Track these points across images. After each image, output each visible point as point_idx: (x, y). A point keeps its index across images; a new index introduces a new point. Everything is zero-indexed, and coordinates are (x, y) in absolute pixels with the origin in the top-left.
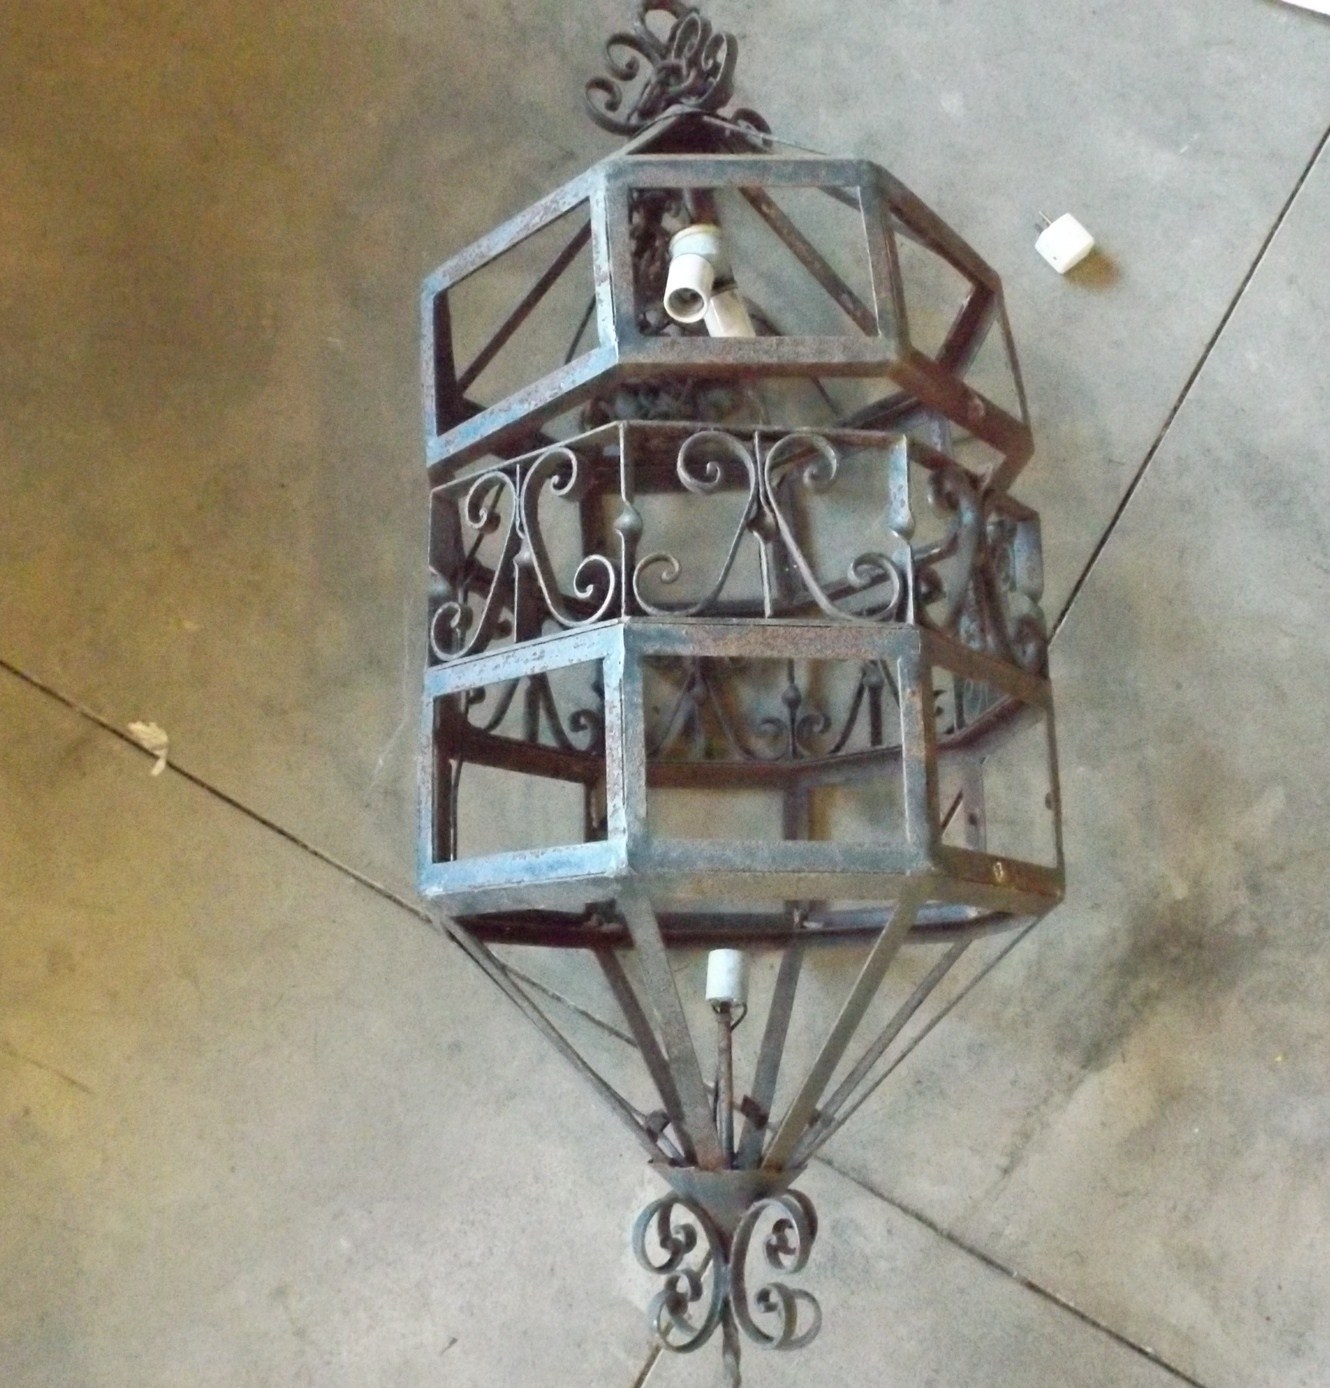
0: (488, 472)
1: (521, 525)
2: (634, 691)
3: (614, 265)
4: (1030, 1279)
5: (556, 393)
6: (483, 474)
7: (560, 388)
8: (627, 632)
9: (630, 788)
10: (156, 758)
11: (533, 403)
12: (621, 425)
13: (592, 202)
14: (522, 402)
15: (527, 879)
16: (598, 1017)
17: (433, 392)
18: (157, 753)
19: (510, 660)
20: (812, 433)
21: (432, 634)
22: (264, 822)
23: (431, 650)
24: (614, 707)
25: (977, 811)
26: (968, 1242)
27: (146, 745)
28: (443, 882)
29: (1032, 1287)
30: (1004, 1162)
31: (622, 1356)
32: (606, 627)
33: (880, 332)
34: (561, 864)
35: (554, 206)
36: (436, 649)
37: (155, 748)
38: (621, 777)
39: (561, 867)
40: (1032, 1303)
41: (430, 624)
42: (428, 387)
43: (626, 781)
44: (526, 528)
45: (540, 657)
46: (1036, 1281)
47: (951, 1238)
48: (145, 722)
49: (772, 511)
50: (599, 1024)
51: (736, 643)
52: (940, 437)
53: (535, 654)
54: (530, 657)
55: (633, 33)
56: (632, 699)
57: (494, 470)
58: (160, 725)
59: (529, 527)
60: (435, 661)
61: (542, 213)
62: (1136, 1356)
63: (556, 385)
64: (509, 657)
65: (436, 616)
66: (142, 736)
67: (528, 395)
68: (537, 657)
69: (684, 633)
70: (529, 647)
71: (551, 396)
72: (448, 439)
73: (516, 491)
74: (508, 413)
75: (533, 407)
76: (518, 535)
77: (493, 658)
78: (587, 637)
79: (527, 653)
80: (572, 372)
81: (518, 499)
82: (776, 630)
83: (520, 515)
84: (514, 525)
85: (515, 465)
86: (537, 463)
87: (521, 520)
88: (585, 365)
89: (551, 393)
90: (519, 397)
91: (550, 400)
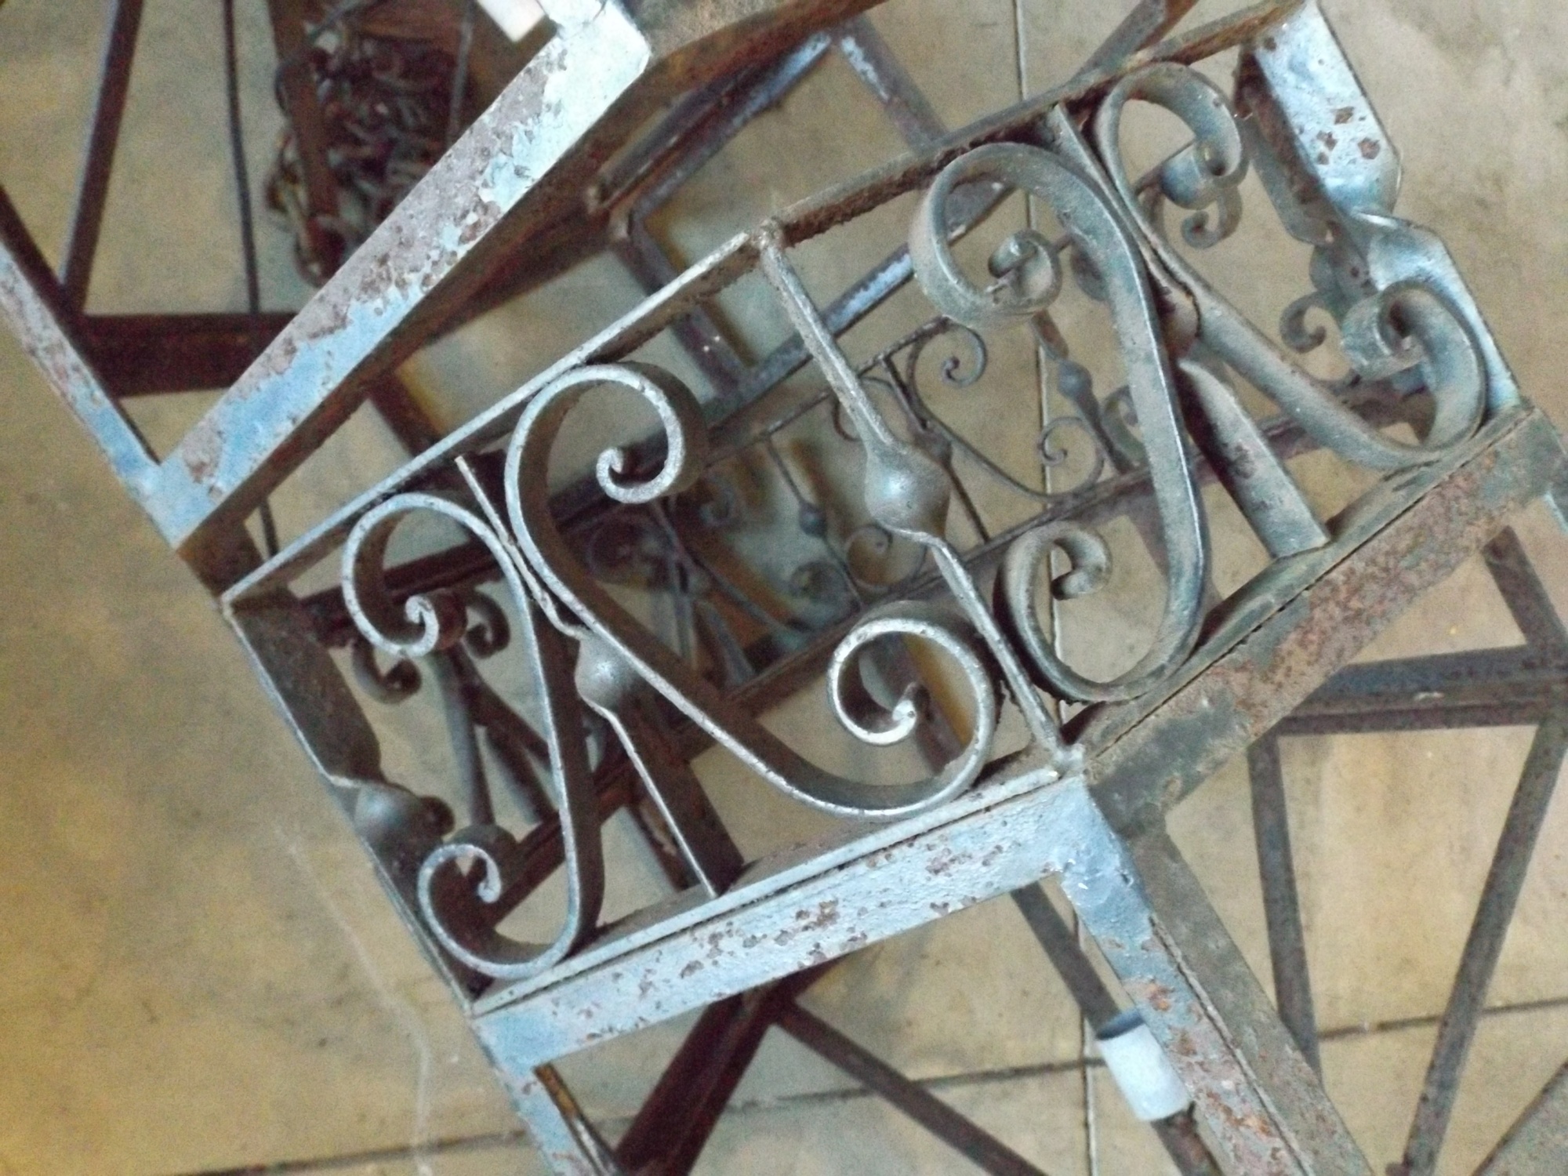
0: (372, 505)
5: (476, 226)
7: (486, 208)
11: (414, 278)
14: (370, 288)
17: (71, 356)
21: (439, 930)
23: (453, 963)
32: (1016, 797)
36: (471, 960)
38: (1283, 1153)
41: (415, 905)
44: (587, 616)
45: (827, 918)
53: (801, 912)
54: (789, 923)
57: (386, 497)
59: (591, 607)
60: (482, 986)
63: (463, 200)
64: (714, 938)
65: (424, 898)
67: (383, 261)
68: (813, 918)
69: (1205, 703)
70: (767, 897)
71: (463, 240)
72: (194, 459)
73: (494, 530)
74: (341, 334)
75: (416, 295)
76: (560, 635)
77: (665, 947)
78: (962, 838)
79: (779, 915)
80: (499, 143)
81: (513, 550)
82: (1352, 571)
83: (544, 586)
84: (539, 615)
85: (448, 459)
86: (520, 436)
87: (555, 598)
88: (535, 106)
89: (459, 232)
90: (357, 278)
91: (462, 252)
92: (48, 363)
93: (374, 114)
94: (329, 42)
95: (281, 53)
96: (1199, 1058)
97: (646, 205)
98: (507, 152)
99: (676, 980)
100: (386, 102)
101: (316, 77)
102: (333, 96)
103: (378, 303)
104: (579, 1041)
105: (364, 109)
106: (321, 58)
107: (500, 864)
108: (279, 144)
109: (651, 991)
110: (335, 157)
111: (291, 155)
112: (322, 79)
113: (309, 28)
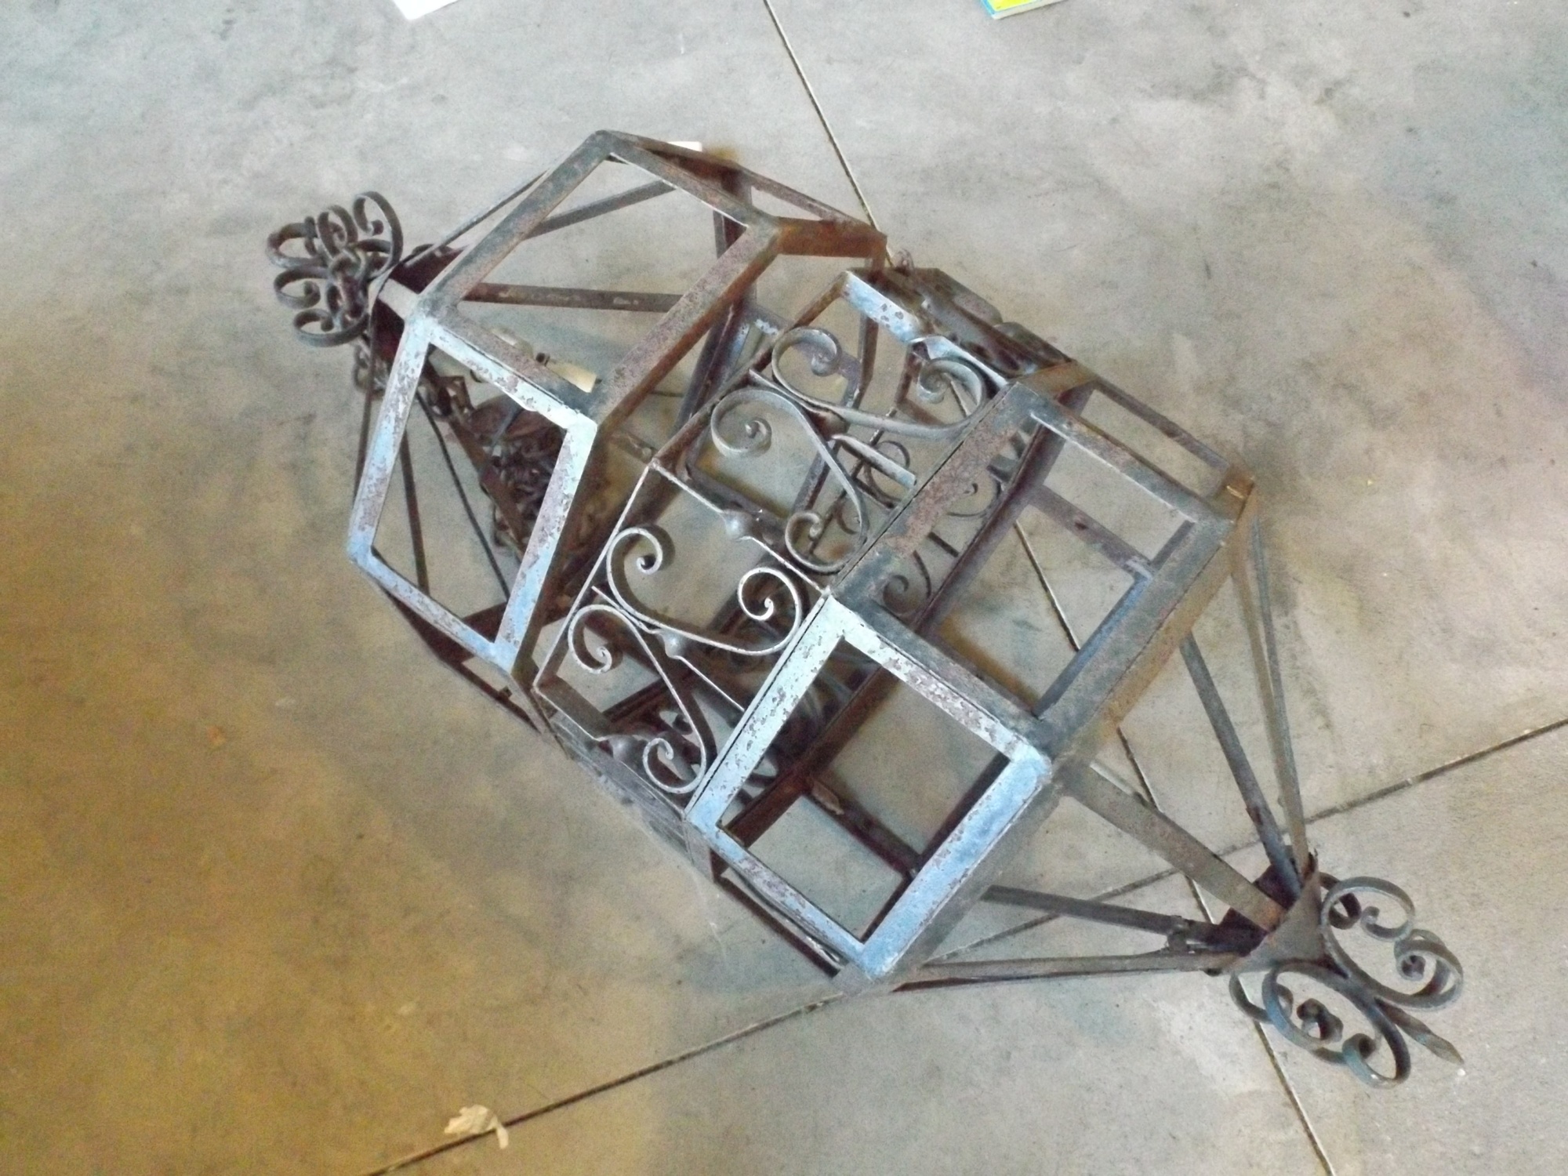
0: (572, 619)
1: (650, 626)
2: (898, 634)
3: (512, 365)
4: (1420, 773)
5: (567, 504)
6: (567, 628)
7: (567, 496)
8: (841, 599)
9: (983, 703)
10: (493, 1132)
11: (554, 531)
12: (654, 465)
13: (438, 343)
14: (542, 541)
15: (971, 865)
16: (991, 935)
18: (490, 1128)
19: (755, 727)
20: (786, 332)
21: (659, 783)
22: (623, 1081)
23: (671, 795)
24: (897, 661)
25: (1077, 518)
26: (1364, 795)
27: (476, 1131)
28: (890, 948)
29: (1427, 776)
30: (1320, 721)
31: (1282, 1136)
32: (816, 616)
33: (746, 225)
34: (991, 819)
35: (405, 382)
36: (675, 790)
37: (483, 1128)
38: (965, 702)
39: (991, 823)
40: (1438, 785)
41: (647, 778)
42: (442, 619)
43: (975, 703)
44: (656, 623)
45: (782, 697)
46: (1426, 770)
47: (1352, 805)
48: (457, 1115)
49: (827, 410)
50: (997, 938)
51: (919, 521)
52: (771, 326)
53: (774, 700)
54: (771, 706)
55: (282, 271)
56: (904, 640)
57: (575, 613)
58: (470, 1105)
59: (655, 619)
60: (684, 800)
61: (401, 398)
62: (1525, 743)
63: (560, 497)
64: (751, 728)
65: (649, 772)
66: (462, 1129)
67: (543, 530)
68: (778, 699)
69: (877, 554)
70: (761, 700)
71: (565, 510)
72: (505, 634)
73: (614, 607)
74: (539, 562)
75: (557, 536)
76: (651, 635)
77: (737, 742)
78: (808, 639)
79: (767, 706)
80: (564, 473)
81: (623, 611)
82: (933, 483)
83: (638, 619)
84: (641, 631)
85: (590, 590)
86: (609, 568)
87: (643, 622)
88: (570, 456)
89: (562, 508)
90: (537, 539)
91: (566, 514)
92: (443, 624)
93: (532, 474)
94: (497, 451)
95: (478, 470)
96: (919, 681)
97: (693, 456)
98: (567, 475)
99: (746, 753)
100: (535, 468)
101: (497, 471)
102: (509, 477)
103: (546, 545)
104: (726, 802)
105: (526, 475)
106: (496, 461)
107: (670, 742)
108: (491, 513)
109: (741, 763)
110: (520, 507)
111: (499, 515)
112: (500, 472)
113: (486, 449)
